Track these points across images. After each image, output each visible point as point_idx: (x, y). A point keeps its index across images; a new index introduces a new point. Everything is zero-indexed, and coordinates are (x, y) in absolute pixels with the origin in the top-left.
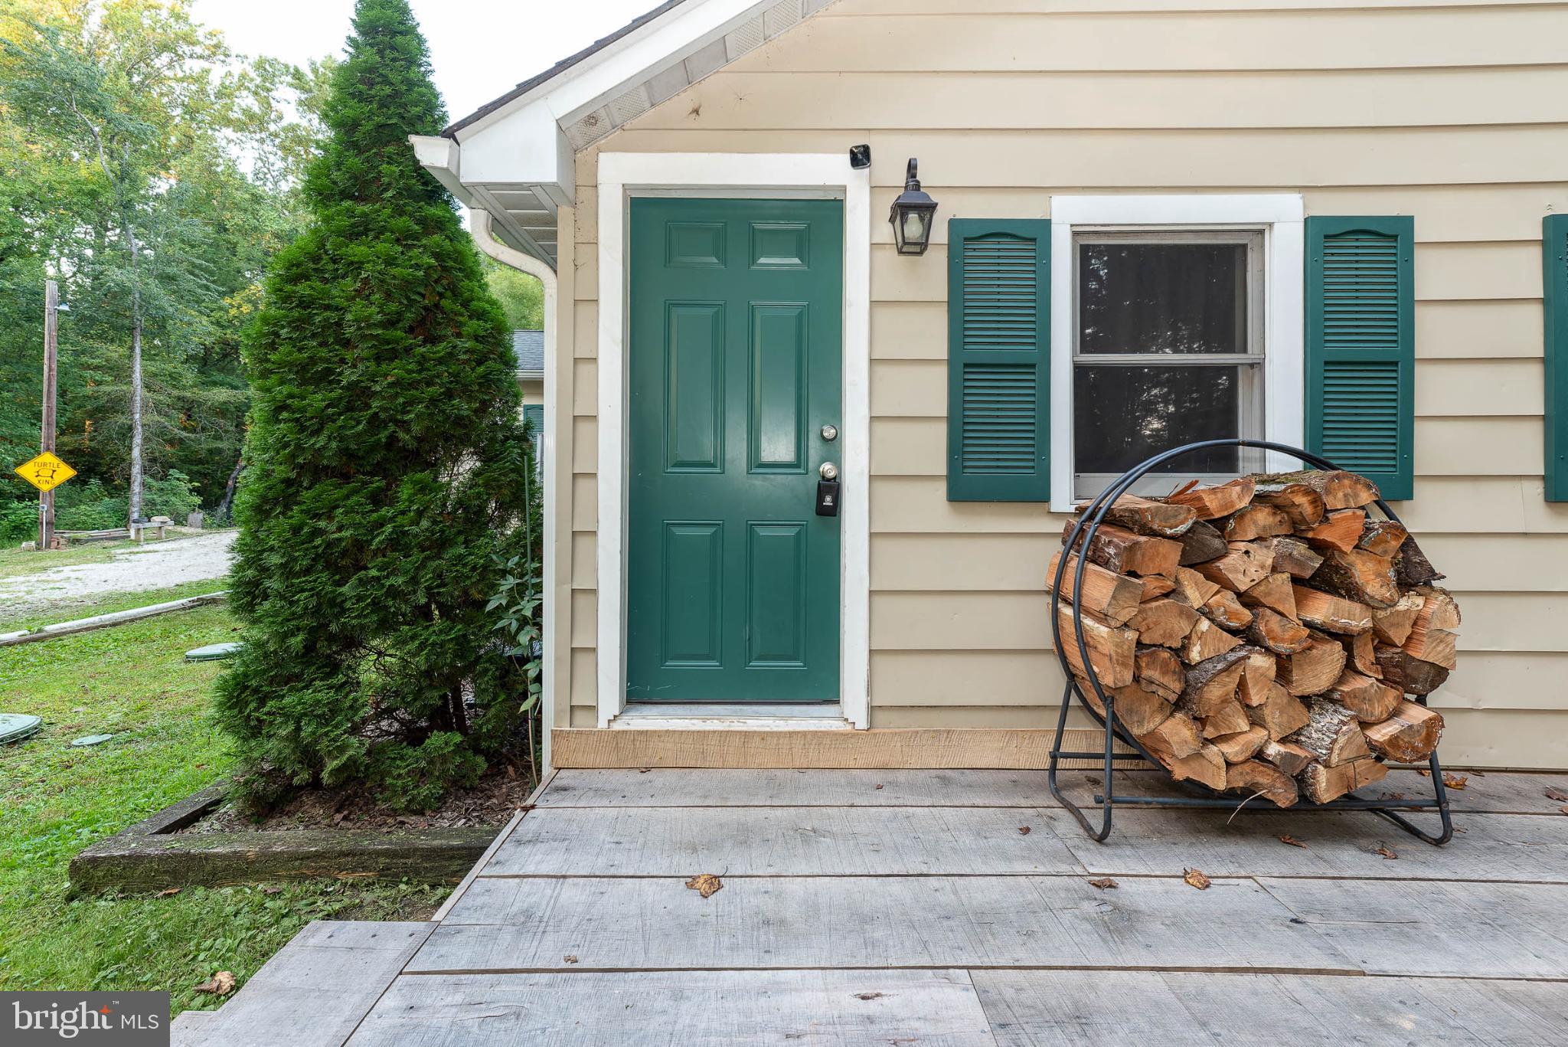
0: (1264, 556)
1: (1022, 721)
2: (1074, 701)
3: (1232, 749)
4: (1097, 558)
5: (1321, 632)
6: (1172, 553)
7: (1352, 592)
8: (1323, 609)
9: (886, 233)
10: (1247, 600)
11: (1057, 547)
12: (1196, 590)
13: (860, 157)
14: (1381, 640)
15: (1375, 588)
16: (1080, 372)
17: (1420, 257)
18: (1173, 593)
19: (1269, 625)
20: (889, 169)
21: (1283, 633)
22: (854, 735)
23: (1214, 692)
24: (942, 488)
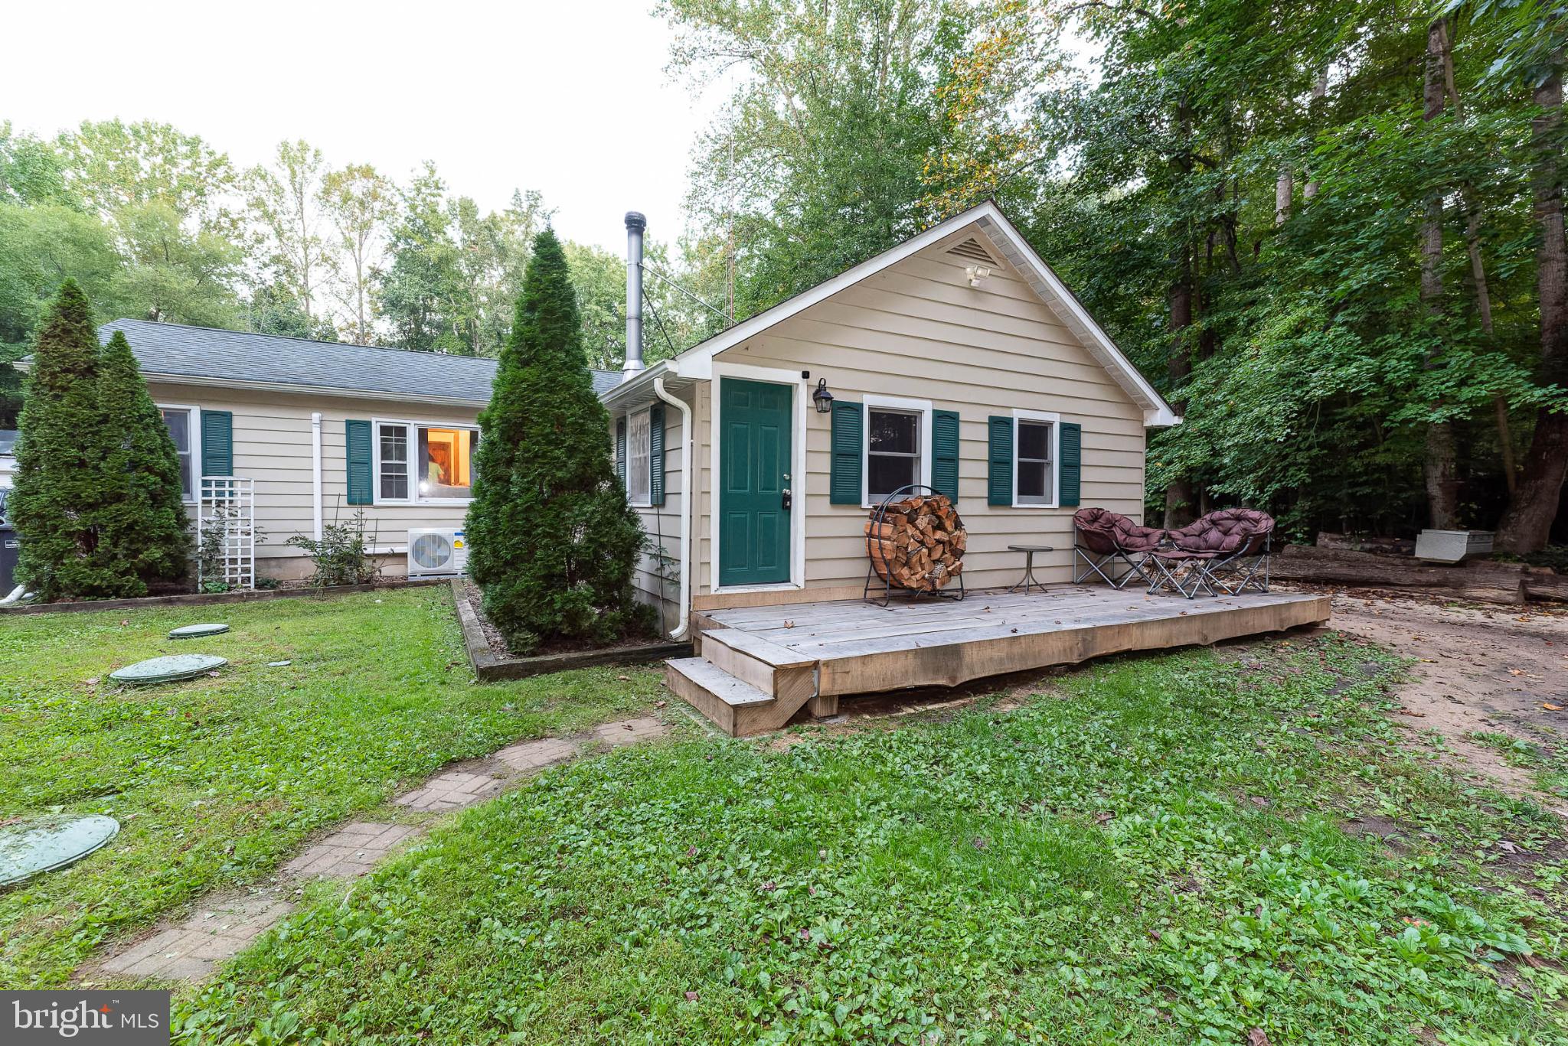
0: (926, 520)
1: (852, 582)
2: (873, 574)
3: (918, 576)
4: (884, 521)
5: (939, 542)
6: (905, 518)
7: (945, 530)
8: (939, 535)
9: (812, 403)
10: (922, 533)
11: (868, 522)
12: (910, 530)
13: (806, 375)
14: (951, 544)
15: (950, 529)
16: (870, 457)
17: (961, 425)
18: (905, 531)
19: (927, 540)
20: (814, 380)
21: (930, 541)
22: (800, 591)
23: (915, 559)
24: (828, 499)
